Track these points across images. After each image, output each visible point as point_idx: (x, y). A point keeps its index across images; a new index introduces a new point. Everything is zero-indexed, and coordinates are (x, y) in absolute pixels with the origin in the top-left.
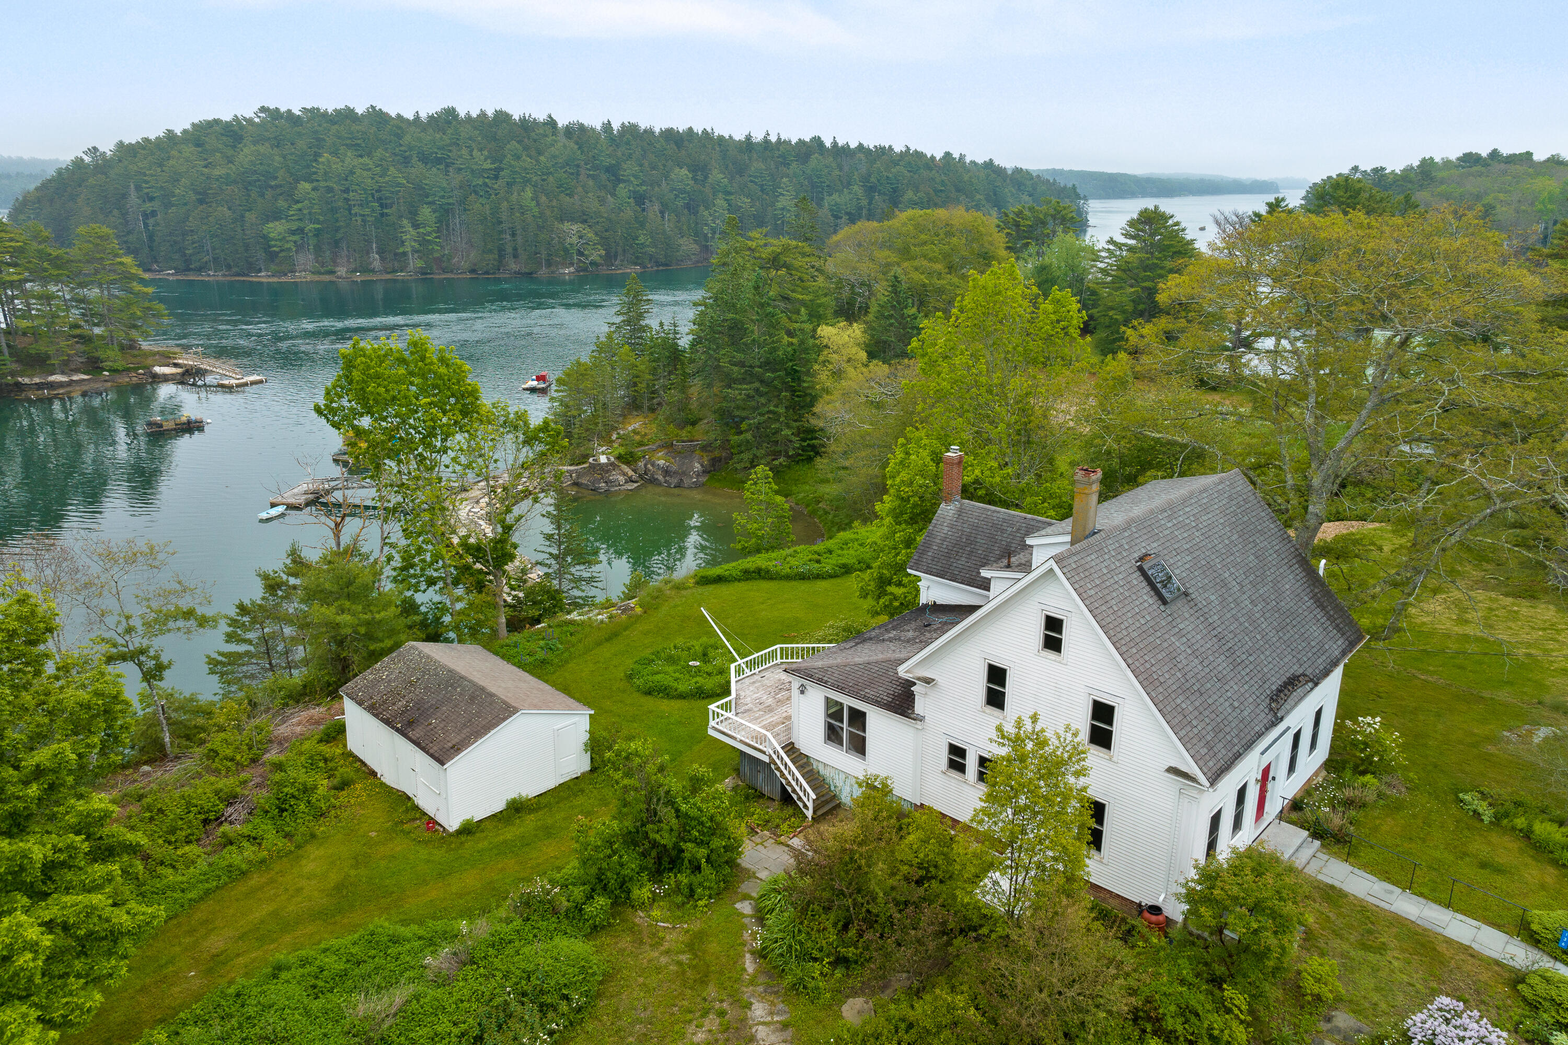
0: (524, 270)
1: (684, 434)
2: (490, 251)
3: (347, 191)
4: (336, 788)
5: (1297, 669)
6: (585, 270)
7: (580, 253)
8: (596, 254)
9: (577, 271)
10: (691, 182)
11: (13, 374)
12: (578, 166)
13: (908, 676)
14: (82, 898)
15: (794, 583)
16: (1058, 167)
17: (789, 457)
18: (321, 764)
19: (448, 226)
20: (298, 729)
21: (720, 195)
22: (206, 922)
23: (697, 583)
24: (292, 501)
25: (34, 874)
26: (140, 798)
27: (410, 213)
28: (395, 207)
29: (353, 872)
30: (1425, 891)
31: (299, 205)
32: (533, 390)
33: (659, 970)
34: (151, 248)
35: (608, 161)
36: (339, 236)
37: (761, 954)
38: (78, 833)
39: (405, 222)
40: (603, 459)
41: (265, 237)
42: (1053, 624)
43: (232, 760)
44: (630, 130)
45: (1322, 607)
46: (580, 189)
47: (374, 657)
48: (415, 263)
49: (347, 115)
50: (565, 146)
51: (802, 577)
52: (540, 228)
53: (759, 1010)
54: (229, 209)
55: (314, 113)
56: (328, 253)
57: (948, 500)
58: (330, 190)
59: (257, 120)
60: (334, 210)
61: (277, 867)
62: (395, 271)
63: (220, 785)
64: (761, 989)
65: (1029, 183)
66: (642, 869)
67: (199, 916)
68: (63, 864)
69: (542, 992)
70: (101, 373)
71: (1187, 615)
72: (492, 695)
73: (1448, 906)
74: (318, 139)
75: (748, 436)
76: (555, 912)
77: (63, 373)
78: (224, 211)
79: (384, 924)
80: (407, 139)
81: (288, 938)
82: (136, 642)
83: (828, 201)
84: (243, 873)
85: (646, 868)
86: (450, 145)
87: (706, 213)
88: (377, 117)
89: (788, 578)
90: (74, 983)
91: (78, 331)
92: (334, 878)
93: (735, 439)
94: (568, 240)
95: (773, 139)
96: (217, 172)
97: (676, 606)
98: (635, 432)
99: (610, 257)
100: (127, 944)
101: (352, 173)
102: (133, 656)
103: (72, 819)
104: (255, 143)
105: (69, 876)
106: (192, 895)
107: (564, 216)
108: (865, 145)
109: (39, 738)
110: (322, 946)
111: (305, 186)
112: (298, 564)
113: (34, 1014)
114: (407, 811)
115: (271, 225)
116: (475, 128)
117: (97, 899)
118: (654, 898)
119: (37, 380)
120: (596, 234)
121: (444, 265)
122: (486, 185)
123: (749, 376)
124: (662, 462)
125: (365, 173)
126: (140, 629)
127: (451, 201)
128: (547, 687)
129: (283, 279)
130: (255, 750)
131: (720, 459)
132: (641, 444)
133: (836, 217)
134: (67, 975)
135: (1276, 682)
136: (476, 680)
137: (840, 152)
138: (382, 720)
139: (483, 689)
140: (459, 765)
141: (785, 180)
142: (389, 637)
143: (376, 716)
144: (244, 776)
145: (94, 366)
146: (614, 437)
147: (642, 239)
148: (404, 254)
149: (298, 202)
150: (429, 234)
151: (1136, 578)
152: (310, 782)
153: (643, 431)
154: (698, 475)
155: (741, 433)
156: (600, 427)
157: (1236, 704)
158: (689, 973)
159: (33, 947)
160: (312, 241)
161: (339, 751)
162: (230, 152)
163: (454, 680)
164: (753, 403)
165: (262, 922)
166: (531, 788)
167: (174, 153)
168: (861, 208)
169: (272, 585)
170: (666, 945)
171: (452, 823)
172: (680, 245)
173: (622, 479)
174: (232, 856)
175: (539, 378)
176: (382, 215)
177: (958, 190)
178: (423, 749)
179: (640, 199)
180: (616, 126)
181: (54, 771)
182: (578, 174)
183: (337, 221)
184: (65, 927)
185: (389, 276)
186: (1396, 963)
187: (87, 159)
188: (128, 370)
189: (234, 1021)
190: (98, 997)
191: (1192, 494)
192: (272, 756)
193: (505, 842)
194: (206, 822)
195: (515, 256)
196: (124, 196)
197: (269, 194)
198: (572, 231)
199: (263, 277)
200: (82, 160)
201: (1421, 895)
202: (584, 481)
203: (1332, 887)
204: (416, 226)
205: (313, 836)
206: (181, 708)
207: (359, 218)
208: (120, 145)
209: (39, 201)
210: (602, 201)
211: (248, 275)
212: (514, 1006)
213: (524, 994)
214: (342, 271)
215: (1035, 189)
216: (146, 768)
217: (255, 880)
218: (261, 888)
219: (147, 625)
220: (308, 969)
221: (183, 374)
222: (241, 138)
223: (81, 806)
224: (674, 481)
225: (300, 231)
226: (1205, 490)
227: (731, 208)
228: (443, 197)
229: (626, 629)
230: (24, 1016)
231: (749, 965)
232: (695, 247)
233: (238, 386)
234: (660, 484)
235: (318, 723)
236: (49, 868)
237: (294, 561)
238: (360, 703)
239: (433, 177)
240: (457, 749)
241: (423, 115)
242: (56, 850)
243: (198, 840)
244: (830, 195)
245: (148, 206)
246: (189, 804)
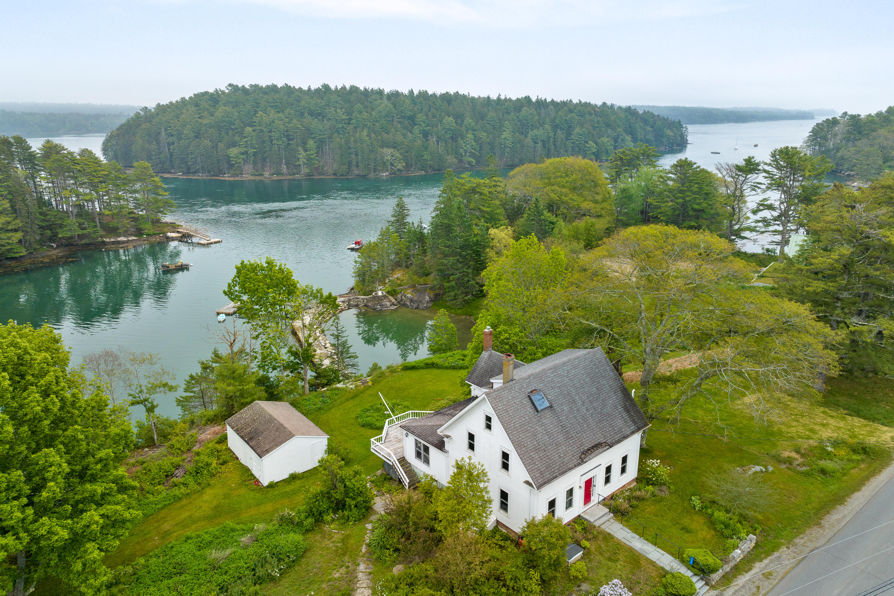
0: (361, 174)
1: (422, 281)
2: (344, 164)
3: (270, 132)
4: (221, 464)
5: (602, 440)
6: (394, 174)
7: (392, 165)
8: (400, 166)
9: (390, 174)
10: (454, 125)
11: (101, 237)
12: (393, 116)
13: (441, 434)
14: (114, 507)
15: (449, 371)
16: (677, 105)
17: (472, 295)
18: (216, 453)
19: (322, 150)
20: (209, 436)
21: (470, 132)
22: (164, 518)
23: (402, 369)
24: (228, 311)
25: (98, 498)
26: (143, 463)
27: (303, 143)
28: (295, 141)
29: (223, 501)
30: (650, 538)
31: (246, 140)
32: (352, 249)
33: (328, 549)
34: (171, 161)
35: (409, 114)
36: (266, 155)
37: (369, 545)
38: (113, 483)
39: (300, 148)
40: (380, 293)
41: (228, 156)
42: (489, 419)
43: (180, 449)
44: (423, 95)
45: (628, 411)
46: (393, 130)
47: (244, 405)
48: (305, 170)
49: (273, 89)
50: (386, 106)
51: (454, 368)
52: (371, 151)
53: (362, 567)
54: (210, 141)
55: (256, 87)
56: (260, 164)
57: (486, 350)
58: (262, 131)
59: (227, 91)
60: (263, 142)
61: (193, 497)
62: (294, 174)
63: (174, 461)
64: (365, 559)
65: (651, 120)
66: (330, 507)
67: (161, 515)
68: (108, 494)
69: (280, 554)
70: (142, 236)
71: (548, 416)
72: (285, 428)
73: (655, 544)
74: (257, 103)
75: (453, 283)
76: (292, 523)
77: (124, 236)
78: (207, 143)
79: (230, 523)
80: (303, 103)
81: (194, 527)
82: (143, 397)
83: (531, 134)
84: (180, 499)
85: (332, 508)
86: (325, 106)
87: (462, 142)
88: (288, 89)
89: (447, 368)
90: (110, 537)
91: (132, 215)
92: (215, 503)
93: (446, 285)
94: (386, 158)
95: (503, 97)
96: (205, 121)
97: (388, 381)
98: (398, 279)
99: (408, 166)
100: (128, 525)
101: (273, 122)
102: (143, 402)
103: (111, 477)
104: (225, 105)
105: (110, 498)
106: (159, 506)
107: (384, 144)
108: (555, 100)
109: (101, 446)
110: (206, 530)
111: (249, 129)
112: (217, 357)
113: (97, 546)
114: (248, 476)
115: (231, 150)
116: (339, 96)
117: (118, 507)
118: (333, 520)
119: (112, 240)
120: (401, 154)
121: (320, 171)
122: (343, 127)
123: (453, 254)
124: (409, 295)
125: (280, 122)
126: (145, 391)
127: (324, 137)
128: (312, 424)
129: (237, 179)
130: (189, 446)
131: (439, 295)
132: (400, 285)
133: (536, 143)
134: (107, 534)
135: (588, 446)
136: (280, 421)
137: (541, 104)
138: (240, 436)
139: (282, 425)
140: (268, 458)
141: (507, 122)
142: (250, 397)
143: (238, 434)
144: (184, 456)
145: (139, 232)
146: (387, 281)
147: (425, 157)
148: (299, 165)
149: (245, 137)
150: (312, 155)
151: (526, 401)
152: (210, 461)
153: (402, 278)
154: (427, 303)
155: (450, 281)
156: (380, 276)
157: (562, 455)
158: (340, 551)
159: (97, 523)
160: (252, 158)
161: (224, 447)
162: (212, 109)
163: (271, 420)
164: (455, 267)
165: (185, 519)
166: (300, 469)
167: (184, 111)
168: (549, 138)
169: (205, 367)
170: (334, 539)
171: (265, 483)
172: (447, 160)
173: (388, 304)
174: (176, 491)
175: (356, 243)
176: (289, 144)
177: (608, 126)
178: (254, 450)
179: (426, 135)
180: (416, 92)
181: (106, 460)
182: (393, 121)
183: (265, 147)
184: (108, 517)
185: (291, 177)
186: (619, 567)
187: (142, 113)
188: (155, 234)
189: (168, 557)
190: (118, 542)
191: (569, 361)
192: (195, 449)
193: (286, 492)
194: (167, 476)
195: (357, 166)
196: (159, 134)
197: (231, 133)
198: (388, 152)
199: (227, 177)
200: (139, 114)
201: (647, 540)
202: (370, 304)
203: (609, 534)
204: (306, 150)
205: (209, 485)
206: (162, 423)
207: (276, 146)
208: (158, 105)
209: (118, 135)
210: (405, 136)
211: (218, 176)
212: (269, 559)
213: (274, 554)
214: (267, 174)
215: (654, 123)
216: (147, 449)
217: (184, 502)
218: (186, 505)
219: (148, 389)
220: (199, 539)
221: (182, 237)
222: (218, 101)
223: (115, 473)
224: (415, 305)
225: (246, 153)
226: (578, 358)
227: (477, 139)
228: (320, 135)
229: (362, 393)
230: (94, 546)
231: (364, 549)
232: (455, 161)
233: (208, 244)
234: (408, 307)
235: (217, 434)
236: (103, 495)
237: (215, 356)
238: (232, 428)
239: (315, 124)
240: (268, 451)
241: (313, 88)
242: (106, 489)
243: (163, 483)
244: (532, 130)
245: (170, 139)
246: (160, 468)
